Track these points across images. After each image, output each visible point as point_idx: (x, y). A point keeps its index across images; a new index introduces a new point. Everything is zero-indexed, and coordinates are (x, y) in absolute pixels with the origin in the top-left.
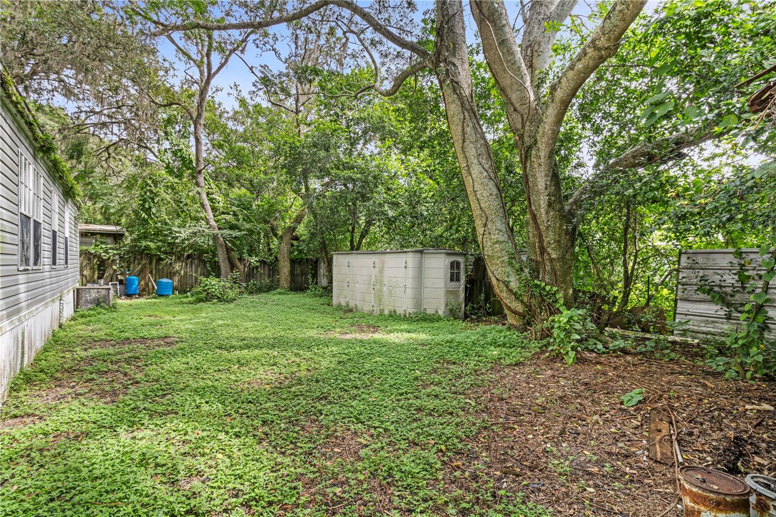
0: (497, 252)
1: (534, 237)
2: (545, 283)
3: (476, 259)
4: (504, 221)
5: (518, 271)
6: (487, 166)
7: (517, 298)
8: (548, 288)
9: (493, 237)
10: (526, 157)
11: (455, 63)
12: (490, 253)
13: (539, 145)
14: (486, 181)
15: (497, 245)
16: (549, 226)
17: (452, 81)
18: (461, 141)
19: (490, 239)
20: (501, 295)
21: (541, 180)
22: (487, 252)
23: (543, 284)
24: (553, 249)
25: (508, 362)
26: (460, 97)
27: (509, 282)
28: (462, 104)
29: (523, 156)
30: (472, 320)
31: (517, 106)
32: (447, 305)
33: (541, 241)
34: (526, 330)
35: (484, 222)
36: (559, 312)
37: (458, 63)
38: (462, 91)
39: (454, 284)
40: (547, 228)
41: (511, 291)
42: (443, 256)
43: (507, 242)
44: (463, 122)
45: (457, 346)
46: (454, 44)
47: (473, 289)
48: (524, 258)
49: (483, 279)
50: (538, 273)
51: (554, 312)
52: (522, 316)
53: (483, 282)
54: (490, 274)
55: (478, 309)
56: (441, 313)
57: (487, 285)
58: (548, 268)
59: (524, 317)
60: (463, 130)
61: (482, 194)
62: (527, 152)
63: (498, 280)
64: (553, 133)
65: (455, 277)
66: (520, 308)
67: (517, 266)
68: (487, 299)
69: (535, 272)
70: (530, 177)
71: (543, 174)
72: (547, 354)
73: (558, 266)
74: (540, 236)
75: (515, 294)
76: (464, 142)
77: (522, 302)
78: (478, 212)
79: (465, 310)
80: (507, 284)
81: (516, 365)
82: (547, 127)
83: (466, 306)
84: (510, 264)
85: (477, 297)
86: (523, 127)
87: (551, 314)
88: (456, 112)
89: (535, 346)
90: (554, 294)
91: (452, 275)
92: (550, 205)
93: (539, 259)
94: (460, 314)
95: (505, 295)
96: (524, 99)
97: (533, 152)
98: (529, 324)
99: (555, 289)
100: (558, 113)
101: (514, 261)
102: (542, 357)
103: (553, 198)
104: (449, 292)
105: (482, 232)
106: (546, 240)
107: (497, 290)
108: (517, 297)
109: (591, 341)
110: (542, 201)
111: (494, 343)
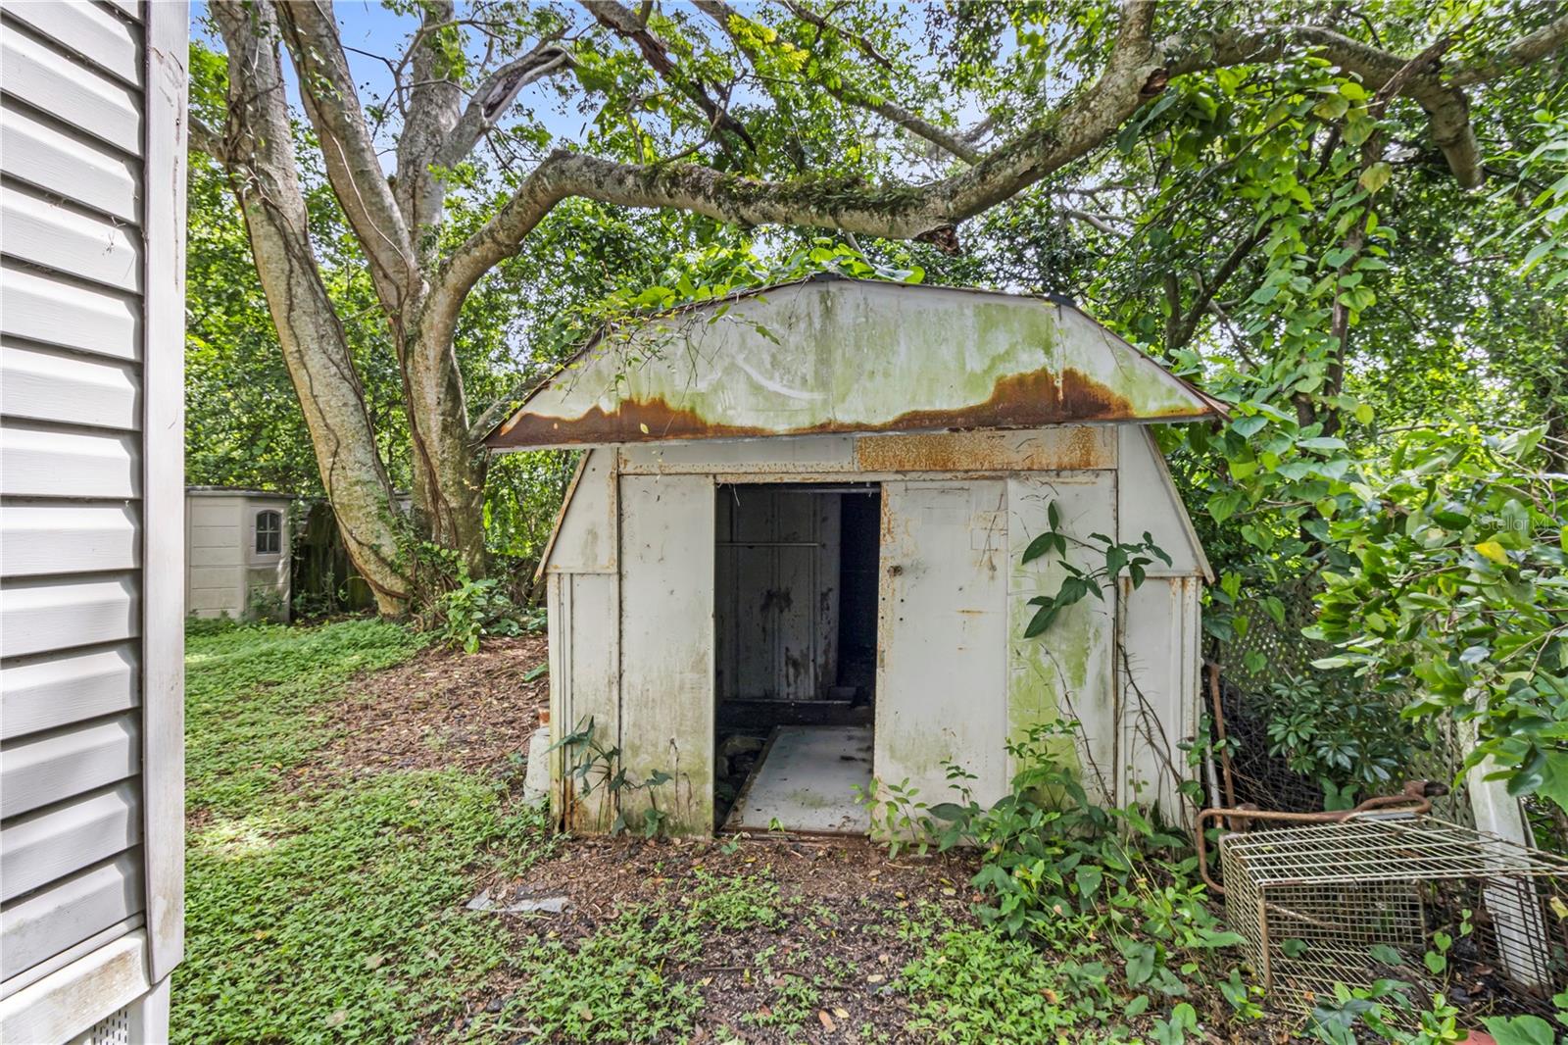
0: (357, 498)
1: (422, 474)
2: (439, 544)
3: (314, 507)
4: (369, 448)
5: (394, 528)
6: (337, 357)
7: (394, 571)
8: (444, 553)
9: (349, 473)
10: (406, 353)
11: (272, 173)
12: (345, 500)
13: (425, 339)
14: (335, 381)
15: (358, 488)
16: (445, 460)
17: (265, 202)
18: (284, 307)
19: (345, 478)
20: (366, 567)
21: (430, 391)
22: (339, 498)
23: (437, 547)
24: (452, 494)
25: (378, 665)
26: (282, 233)
27: (379, 546)
28: (287, 246)
29: (401, 349)
30: (308, 623)
31: (390, 271)
32: (249, 599)
33: (433, 482)
34: (410, 619)
35: (333, 448)
36: (460, 585)
37: (277, 175)
38: (286, 224)
39: (265, 557)
40: (443, 462)
41: (383, 560)
42: (240, 502)
43: (377, 483)
44: (289, 277)
45: (284, 658)
46: (269, 143)
47: (309, 566)
48: (406, 506)
49: (331, 544)
50: (430, 530)
51: (452, 585)
52: (402, 598)
53: (331, 551)
54: (346, 535)
55: (321, 601)
56: (235, 614)
57: (340, 555)
58: (445, 523)
59: (407, 600)
60: (290, 289)
61: (328, 402)
62: (407, 344)
63: (359, 543)
64: (447, 327)
65: (266, 542)
66: (398, 586)
67: (394, 520)
68: (339, 581)
69: (424, 530)
70: (412, 383)
71: (433, 383)
72: (441, 647)
73: (460, 519)
74: (432, 474)
75: (391, 565)
76: (291, 308)
77: (402, 576)
78: (322, 431)
79: (292, 604)
80: (376, 550)
81: (391, 667)
82: (437, 319)
83: (293, 596)
84: (381, 517)
85: (318, 579)
86: (400, 305)
87: (450, 590)
88: (275, 257)
89: (422, 640)
90: (454, 562)
91: (261, 539)
92: (445, 428)
93: (431, 508)
94: (281, 613)
95: (373, 567)
96: (401, 264)
97: (417, 348)
98: (414, 609)
99: (455, 553)
100: (451, 304)
101: (387, 513)
102: (432, 652)
103: (449, 419)
104: (253, 574)
105: (329, 466)
106: (441, 481)
107: (359, 561)
108: (394, 569)
109: (505, 622)
110: (432, 422)
111: (355, 645)
